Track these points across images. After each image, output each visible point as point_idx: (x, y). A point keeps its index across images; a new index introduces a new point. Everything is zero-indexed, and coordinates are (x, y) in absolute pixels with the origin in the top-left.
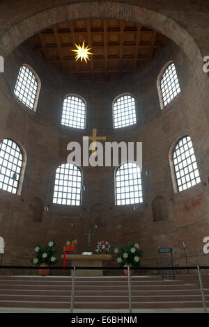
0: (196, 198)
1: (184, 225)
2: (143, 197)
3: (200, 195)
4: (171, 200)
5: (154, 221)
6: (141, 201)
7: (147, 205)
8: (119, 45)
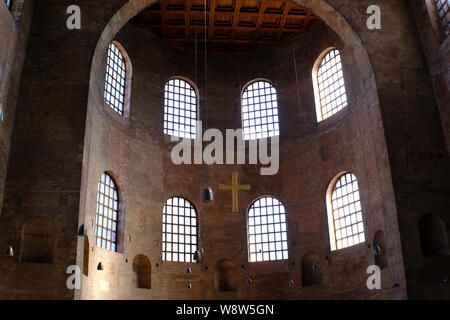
0: (358, 261)
1: (342, 292)
2: (288, 250)
3: (363, 258)
4: (327, 258)
5: (304, 284)
6: (286, 257)
7: (294, 264)
8: (257, 12)
